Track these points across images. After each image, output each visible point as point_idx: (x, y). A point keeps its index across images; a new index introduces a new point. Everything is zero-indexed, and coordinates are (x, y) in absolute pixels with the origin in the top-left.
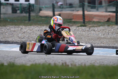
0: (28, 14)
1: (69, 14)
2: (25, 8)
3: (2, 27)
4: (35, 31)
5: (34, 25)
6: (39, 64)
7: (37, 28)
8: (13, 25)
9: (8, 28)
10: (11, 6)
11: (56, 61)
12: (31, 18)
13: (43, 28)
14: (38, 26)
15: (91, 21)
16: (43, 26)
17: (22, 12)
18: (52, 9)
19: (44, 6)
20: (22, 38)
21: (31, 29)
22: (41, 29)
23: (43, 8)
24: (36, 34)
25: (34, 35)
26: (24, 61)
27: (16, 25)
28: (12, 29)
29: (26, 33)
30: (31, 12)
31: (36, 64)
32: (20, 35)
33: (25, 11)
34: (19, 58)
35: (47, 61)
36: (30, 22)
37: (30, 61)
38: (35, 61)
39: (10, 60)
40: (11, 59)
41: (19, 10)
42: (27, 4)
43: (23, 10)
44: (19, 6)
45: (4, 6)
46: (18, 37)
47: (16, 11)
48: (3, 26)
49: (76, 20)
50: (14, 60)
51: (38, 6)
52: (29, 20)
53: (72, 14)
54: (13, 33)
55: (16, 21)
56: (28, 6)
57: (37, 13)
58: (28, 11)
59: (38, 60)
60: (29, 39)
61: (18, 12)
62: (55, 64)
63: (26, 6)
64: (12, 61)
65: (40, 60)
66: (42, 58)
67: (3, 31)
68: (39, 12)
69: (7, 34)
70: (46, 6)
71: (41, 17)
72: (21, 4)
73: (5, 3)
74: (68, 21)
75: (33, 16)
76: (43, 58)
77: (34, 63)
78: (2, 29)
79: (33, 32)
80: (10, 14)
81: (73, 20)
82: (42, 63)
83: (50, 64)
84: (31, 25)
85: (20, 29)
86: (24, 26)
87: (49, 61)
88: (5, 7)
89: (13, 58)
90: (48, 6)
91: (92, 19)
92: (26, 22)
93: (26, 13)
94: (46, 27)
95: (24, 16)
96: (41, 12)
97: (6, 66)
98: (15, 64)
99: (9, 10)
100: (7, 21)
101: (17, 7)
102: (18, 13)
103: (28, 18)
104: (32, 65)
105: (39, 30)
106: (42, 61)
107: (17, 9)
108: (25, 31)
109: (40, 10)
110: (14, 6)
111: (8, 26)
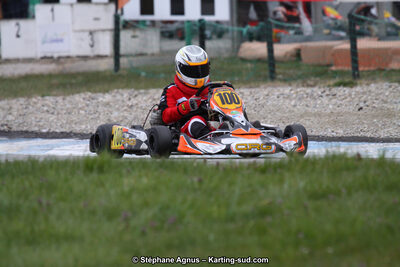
1: (325, 50)
10: (158, 30)
15: (384, 70)
45: (134, 30)
49: (340, 68)
53: (331, 47)
71: (244, 60)
74: (319, 69)
80: (153, 55)
81: (334, 68)
88: (138, 33)
91: (387, 64)
96: (245, 46)
99: (152, 41)
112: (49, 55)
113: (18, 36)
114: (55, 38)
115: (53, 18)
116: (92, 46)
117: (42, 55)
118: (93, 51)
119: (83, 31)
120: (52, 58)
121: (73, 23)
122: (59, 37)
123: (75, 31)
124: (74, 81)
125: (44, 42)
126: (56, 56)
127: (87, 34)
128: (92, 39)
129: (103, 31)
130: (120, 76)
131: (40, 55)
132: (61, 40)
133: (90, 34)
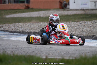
112: (83, 8)
113: (74, 3)
116: (95, 6)
118: (95, 8)
119: (93, 2)
122: (86, 3)
123: (90, 2)
124: (87, 17)
125: (82, 4)
126: (85, 9)
128: (95, 4)
131: (80, 8)
132: (86, 4)
133: (95, 2)
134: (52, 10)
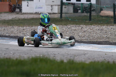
0: (89, 14)
2: (86, 7)
3: (63, 26)
4: (95, 31)
5: (95, 25)
6: (98, 62)
7: (97, 27)
8: (74, 24)
9: (69, 27)
10: (73, 6)
11: (115, 59)
12: (92, 18)
13: (104, 28)
14: (98, 25)
16: (104, 25)
17: (83, 12)
18: (112, 9)
19: (105, 6)
20: (83, 37)
21: (92, 28)
22: (101, 28)
23: (104, 8)
24: (96, 33)
25: (94, 34)
26: (84, 59)
27: (77, 24)
28: (73, 28)
29: (86, 32)
30: (92, 12)
31: (95, 62)
32: (80, 34)
33: (86, 11)
34: (78, 56)
35: (106, 59)
36: (91, 21)
37: (89, 59)
38: (94, 58)
39: (69, 58)
40: (71, 56)
41: (80, 9)
42: (88, 4)
43: (84, 9)
44: (80, 6)
45: (65, 6)
46: (79, 36)
47: (78, 10)
48: (65, 25)
50: (74, 58)
51: (99, 6)
52: (90, 19)
54: (74, 32)
55: (77, 20)
56: (89, 6)
57: (98, 13)
58: (89, 10)
59: (97, 58)
60: (90, 38)
61: (80, 11)
62: (114, 62)
63: (88, 6)
64: (72, 58)
65: (99, 58)
66: (101, 57)
67: (64, 30)
68: (100, 12)
69: (67, 32)
70: (107, 6)
71: (102, 16)
72: (82, 4)
73: (67, 3)
75: (94, 16)
76: (103, 57)
77: (93, 61)
78: (64, 28)
79: (93, 31)
80: (71, 13)
82: (101, 61)
83: (109, 62)
84: (91, 25)
85: (80, 28)
86: (84, 26)
87: (108, 59)
89: (73, 56)
90: (109, 6)
92: (87, 21)
93: (87, 12)
94: (106, 26)
95: (85, 16)
96: (102, 12)
97: (66, 63)
98: (75, 61)
99: (71, 9)
100: (69, 20)
101: (79, 7)
102: (79, 13)
103: (89, 18)
104: (91, 63)
105: (99, 30)
106: (101, 59)
107: (78, 9)
108: (86, 30)
109: (101, 10)
110: (76, 6)
111: (69, 25)
113: (28, 6)
114: (40, 7)
115: (39, 1)
116: (52, 10)
117: (35, 12)
118: (52, 12)
120: (39, 13)
121: (46, 3)
122: (41, 7)
123: (46, 5)
125: (36, 8)
127: (50, 6)
128: (52, 8)
129: (56, 5)
130: (62, 20)
132: (42, 8)
133: (51, 6)
134: (3, 13)
